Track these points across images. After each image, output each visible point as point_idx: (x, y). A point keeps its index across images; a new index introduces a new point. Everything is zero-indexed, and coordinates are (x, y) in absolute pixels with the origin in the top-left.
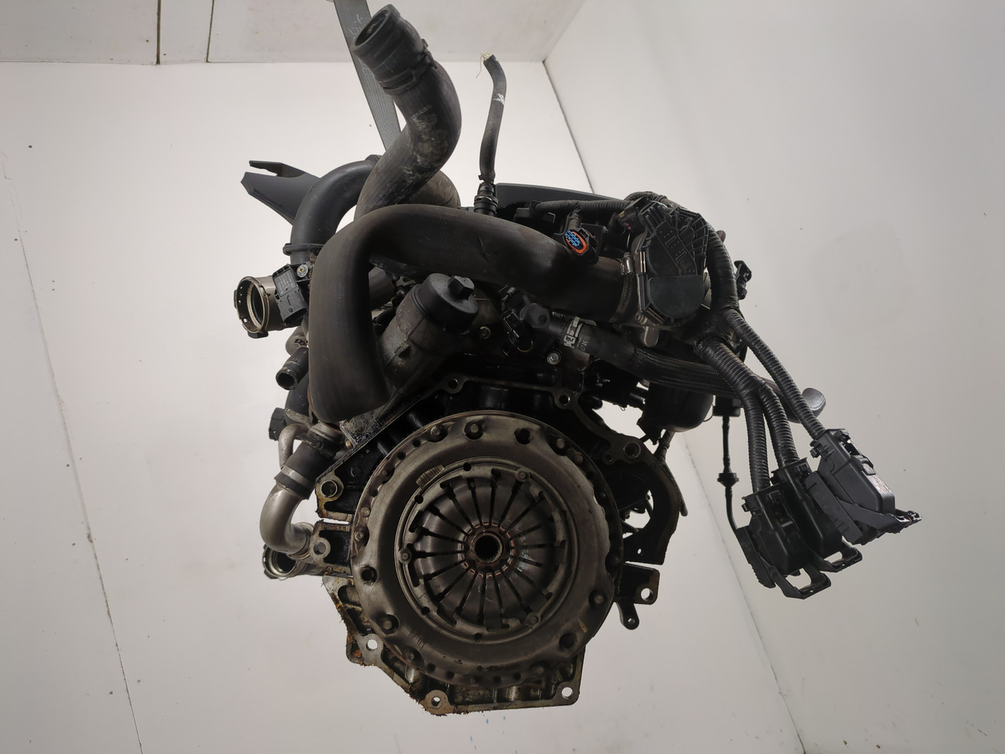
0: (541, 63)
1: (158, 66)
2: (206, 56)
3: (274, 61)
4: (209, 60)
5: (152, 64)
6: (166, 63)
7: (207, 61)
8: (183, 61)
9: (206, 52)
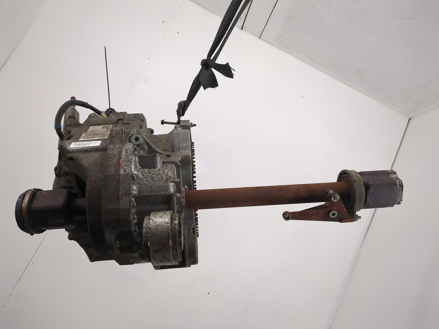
0: (408, 120)
1: (241, 30)
2: (260, 35)
3: (285, 51)
4: (261, 38)
5: (239, 28)
6: (244, 30)
7: (260, 38)
8: (251, 33)
9: (261, 34)
